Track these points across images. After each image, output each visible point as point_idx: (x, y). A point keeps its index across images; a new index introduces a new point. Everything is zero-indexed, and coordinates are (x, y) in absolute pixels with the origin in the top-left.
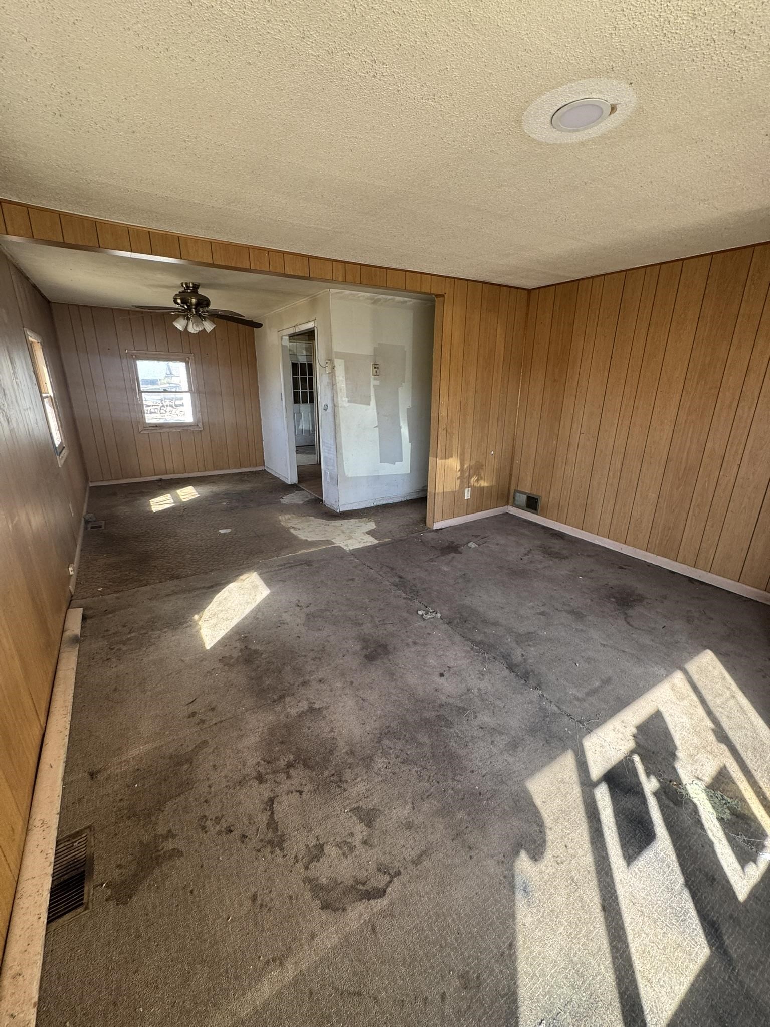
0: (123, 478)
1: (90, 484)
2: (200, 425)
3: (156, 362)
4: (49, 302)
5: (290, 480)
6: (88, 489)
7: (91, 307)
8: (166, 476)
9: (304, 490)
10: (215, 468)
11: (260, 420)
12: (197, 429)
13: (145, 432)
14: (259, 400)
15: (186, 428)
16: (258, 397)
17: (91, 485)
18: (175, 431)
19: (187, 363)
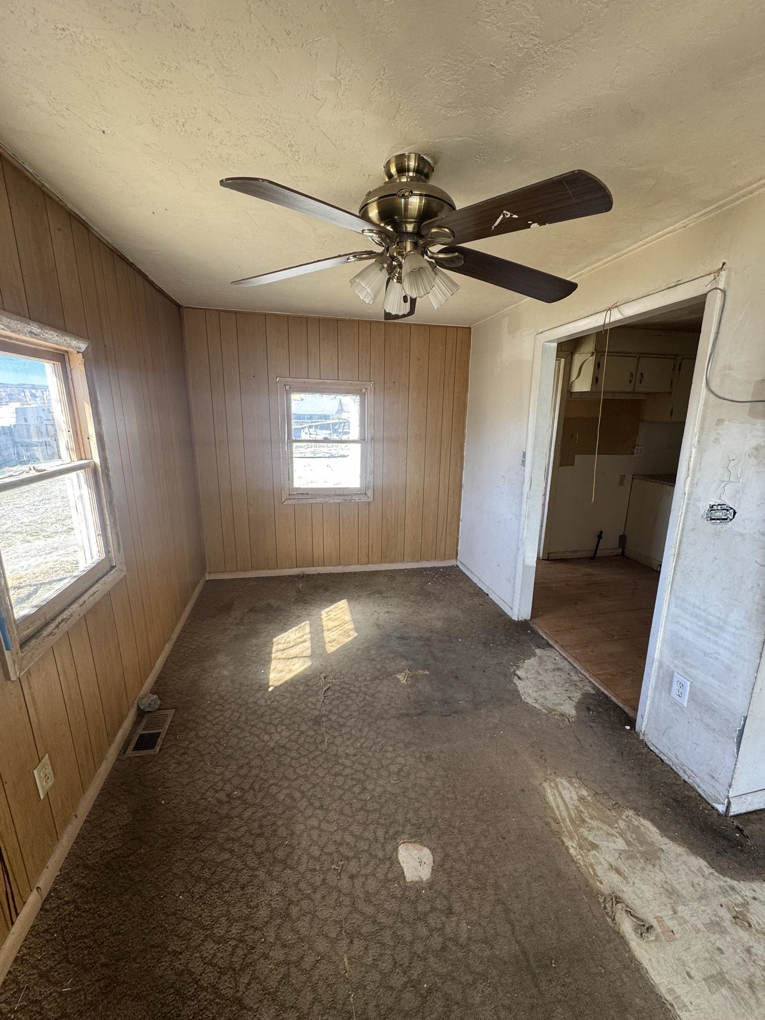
0: (253, 568)
1: (207, 575)
2: (370, 493)
3: (318, 395)
4: (179, 307)
5: (517, 613)
6: (201, 583)
7: (236, 312)
8: (312, 569)
9: (551, 646)
10: (383, 559)
11: (461, 487)
12: (364, 499)
13: (289, 502)
14: (462, 457)
15: (348, 498)
16: (462, 450)
17: (208, 577)
18: (332, 501)
19: (363, 396)
